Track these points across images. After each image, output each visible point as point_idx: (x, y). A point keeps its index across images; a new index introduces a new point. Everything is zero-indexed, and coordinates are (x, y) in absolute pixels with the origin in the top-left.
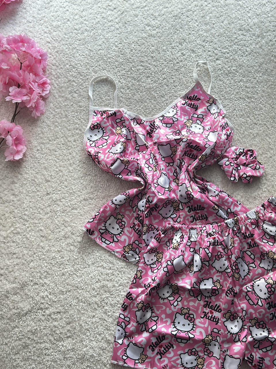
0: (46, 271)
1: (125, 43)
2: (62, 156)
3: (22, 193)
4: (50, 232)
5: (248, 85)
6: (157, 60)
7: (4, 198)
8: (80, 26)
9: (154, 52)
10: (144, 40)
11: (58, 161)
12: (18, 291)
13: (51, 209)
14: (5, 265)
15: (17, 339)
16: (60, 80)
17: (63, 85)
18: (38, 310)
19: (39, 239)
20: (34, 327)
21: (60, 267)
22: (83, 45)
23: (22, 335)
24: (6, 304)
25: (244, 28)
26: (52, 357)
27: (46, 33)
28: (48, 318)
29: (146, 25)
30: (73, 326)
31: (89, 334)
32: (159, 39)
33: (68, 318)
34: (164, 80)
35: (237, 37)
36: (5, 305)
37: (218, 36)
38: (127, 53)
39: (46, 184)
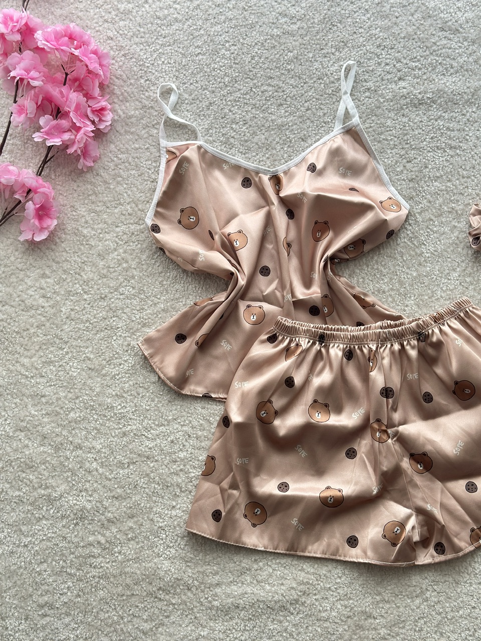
0: (96, 429)
1: (243, 44)
2: (126, 234)
3: (58, 295)
4: (104, 362)
5: (452, 125)
6: (296, 76)
7: (29, 302)
8: (166, 12)
9: (292, 61)
10: (275, 41)
11: (121, 243)
12: (48, 459)
13: (108, 325)
14: (28, 414)
15: (44, 538)
16: (128, 104)
17: (133, 113)
18: (81, 491)
19: (84, 373)
20: (74, 520)
21: (119, 423)
22: (169, 46)
23: (53, 532)
24: (29, 479)
25: (449, 26)
26: (101, 570)
27: (107, 21)
28: (97, 507)
29: (280, 14)
30: (139, 520)
31: (164, 536)
32: (300, 40)
33: (131, 508)
34: (308, 112)
35: (438, 41)
36: (25, 480)
37: (404, 38)
38: (244, 63)
39: (100, 282)
